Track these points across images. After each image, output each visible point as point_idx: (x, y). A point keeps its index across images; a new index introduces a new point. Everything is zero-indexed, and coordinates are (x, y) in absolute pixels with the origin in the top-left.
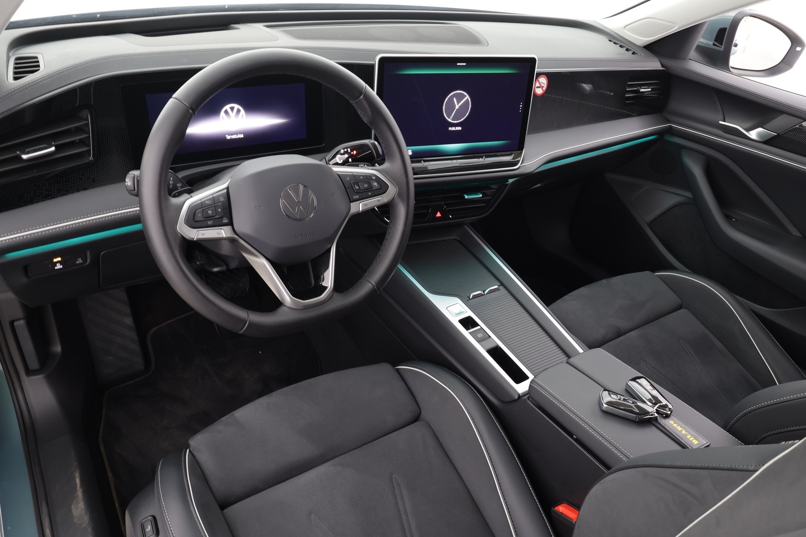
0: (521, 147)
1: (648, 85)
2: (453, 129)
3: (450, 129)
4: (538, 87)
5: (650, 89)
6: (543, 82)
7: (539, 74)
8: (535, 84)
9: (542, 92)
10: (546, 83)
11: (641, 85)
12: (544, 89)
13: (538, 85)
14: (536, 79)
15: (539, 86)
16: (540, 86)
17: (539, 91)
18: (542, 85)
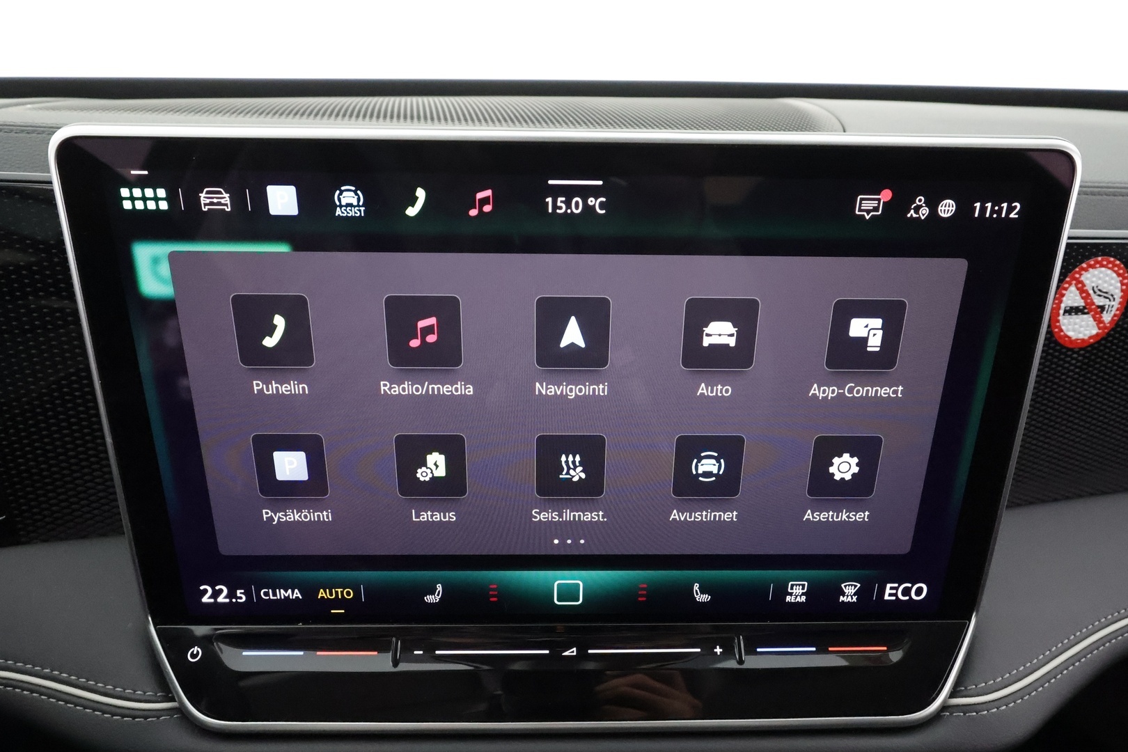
4: (1072, 311)
6: (1105, 287)
7: (1082, 254)
8: (1060, 296)
9: (1095, 331)
10: (1118, 294)
12: (1107, 317)
13: (1072, 298)
14: (1063, 275)
15: (1080, 302)
17: (1080, 329)
18: (1099, 301)
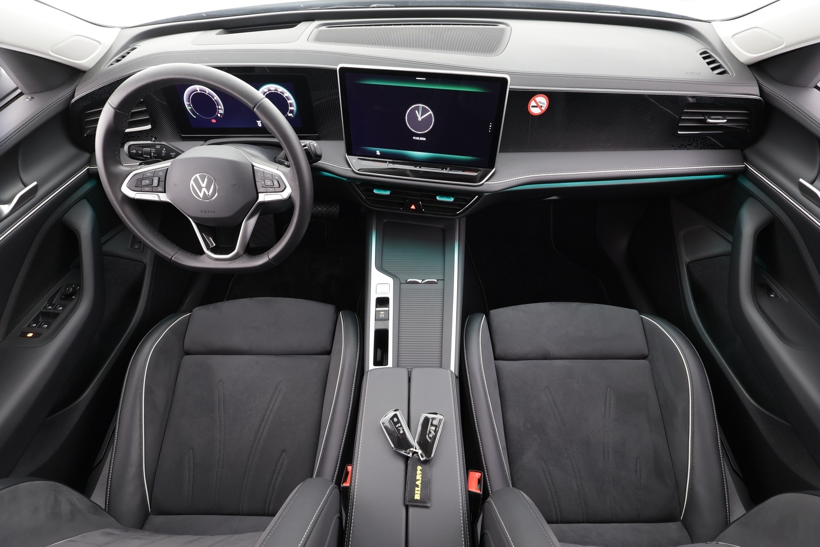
0: (491, 165)
1: (724, 115)
2: (418, 138)
3: (414, 138)
5: (726, 121)
6: (542, 101)
9: (540, 112)
10: (546, 103)
11: (710, 115)
13: (533, 103)
15: (535, 105)
16: (538, 106)
17: (536, 111)
18: (541, 105)
